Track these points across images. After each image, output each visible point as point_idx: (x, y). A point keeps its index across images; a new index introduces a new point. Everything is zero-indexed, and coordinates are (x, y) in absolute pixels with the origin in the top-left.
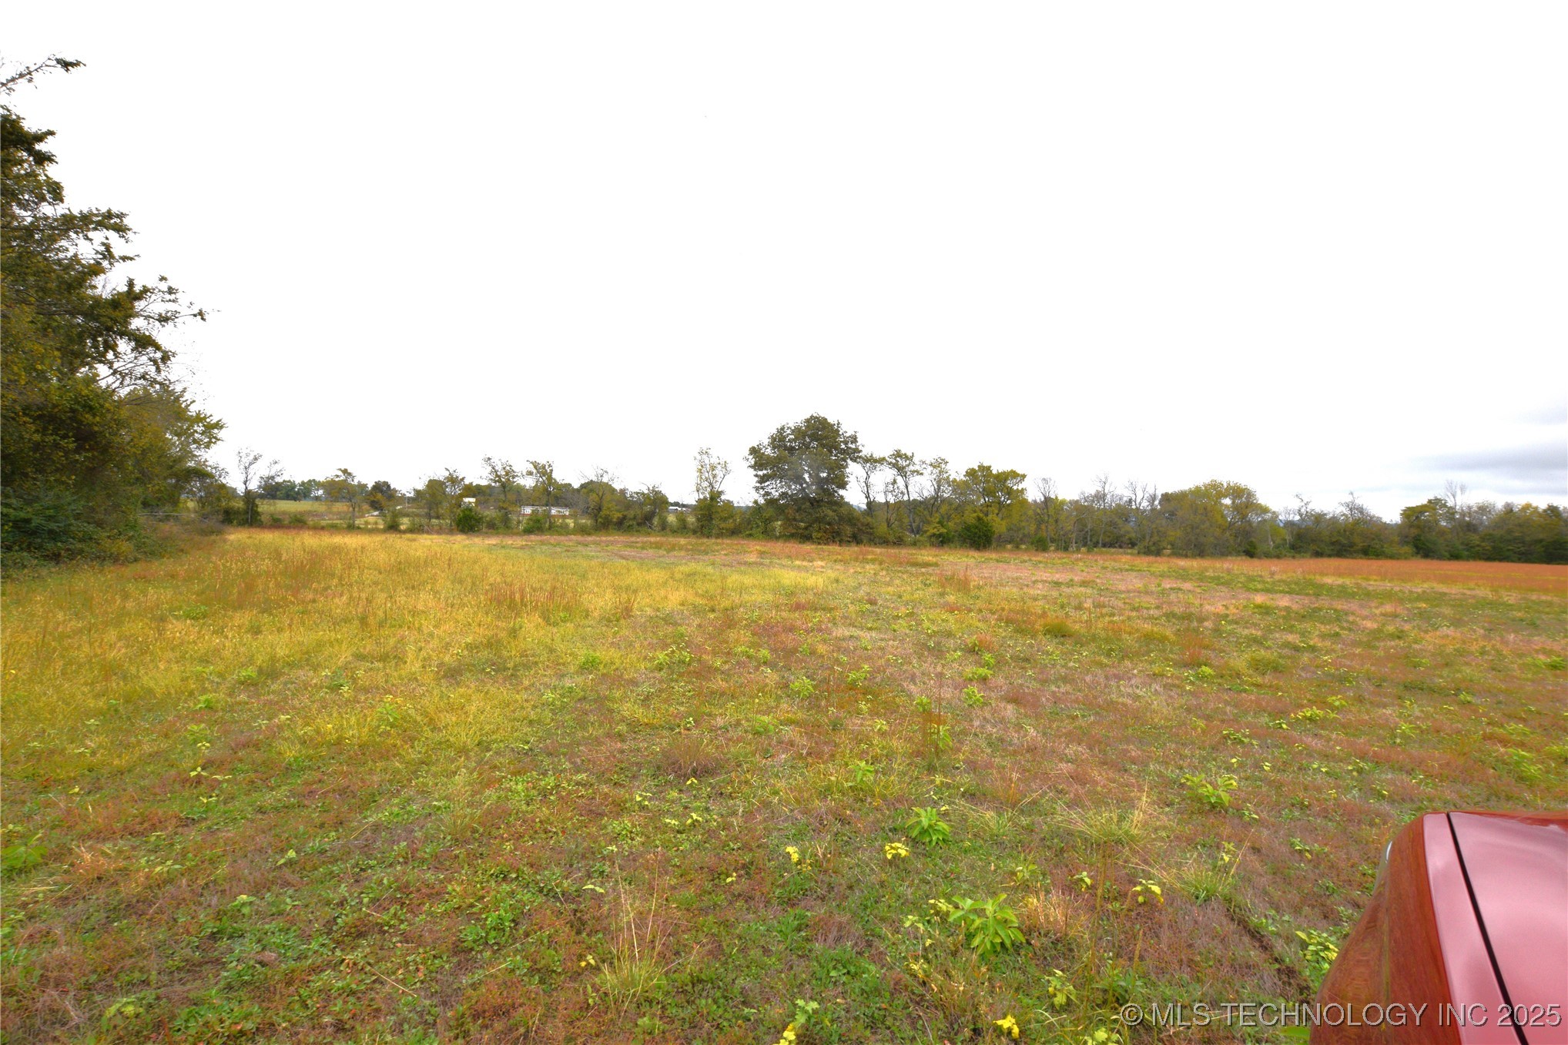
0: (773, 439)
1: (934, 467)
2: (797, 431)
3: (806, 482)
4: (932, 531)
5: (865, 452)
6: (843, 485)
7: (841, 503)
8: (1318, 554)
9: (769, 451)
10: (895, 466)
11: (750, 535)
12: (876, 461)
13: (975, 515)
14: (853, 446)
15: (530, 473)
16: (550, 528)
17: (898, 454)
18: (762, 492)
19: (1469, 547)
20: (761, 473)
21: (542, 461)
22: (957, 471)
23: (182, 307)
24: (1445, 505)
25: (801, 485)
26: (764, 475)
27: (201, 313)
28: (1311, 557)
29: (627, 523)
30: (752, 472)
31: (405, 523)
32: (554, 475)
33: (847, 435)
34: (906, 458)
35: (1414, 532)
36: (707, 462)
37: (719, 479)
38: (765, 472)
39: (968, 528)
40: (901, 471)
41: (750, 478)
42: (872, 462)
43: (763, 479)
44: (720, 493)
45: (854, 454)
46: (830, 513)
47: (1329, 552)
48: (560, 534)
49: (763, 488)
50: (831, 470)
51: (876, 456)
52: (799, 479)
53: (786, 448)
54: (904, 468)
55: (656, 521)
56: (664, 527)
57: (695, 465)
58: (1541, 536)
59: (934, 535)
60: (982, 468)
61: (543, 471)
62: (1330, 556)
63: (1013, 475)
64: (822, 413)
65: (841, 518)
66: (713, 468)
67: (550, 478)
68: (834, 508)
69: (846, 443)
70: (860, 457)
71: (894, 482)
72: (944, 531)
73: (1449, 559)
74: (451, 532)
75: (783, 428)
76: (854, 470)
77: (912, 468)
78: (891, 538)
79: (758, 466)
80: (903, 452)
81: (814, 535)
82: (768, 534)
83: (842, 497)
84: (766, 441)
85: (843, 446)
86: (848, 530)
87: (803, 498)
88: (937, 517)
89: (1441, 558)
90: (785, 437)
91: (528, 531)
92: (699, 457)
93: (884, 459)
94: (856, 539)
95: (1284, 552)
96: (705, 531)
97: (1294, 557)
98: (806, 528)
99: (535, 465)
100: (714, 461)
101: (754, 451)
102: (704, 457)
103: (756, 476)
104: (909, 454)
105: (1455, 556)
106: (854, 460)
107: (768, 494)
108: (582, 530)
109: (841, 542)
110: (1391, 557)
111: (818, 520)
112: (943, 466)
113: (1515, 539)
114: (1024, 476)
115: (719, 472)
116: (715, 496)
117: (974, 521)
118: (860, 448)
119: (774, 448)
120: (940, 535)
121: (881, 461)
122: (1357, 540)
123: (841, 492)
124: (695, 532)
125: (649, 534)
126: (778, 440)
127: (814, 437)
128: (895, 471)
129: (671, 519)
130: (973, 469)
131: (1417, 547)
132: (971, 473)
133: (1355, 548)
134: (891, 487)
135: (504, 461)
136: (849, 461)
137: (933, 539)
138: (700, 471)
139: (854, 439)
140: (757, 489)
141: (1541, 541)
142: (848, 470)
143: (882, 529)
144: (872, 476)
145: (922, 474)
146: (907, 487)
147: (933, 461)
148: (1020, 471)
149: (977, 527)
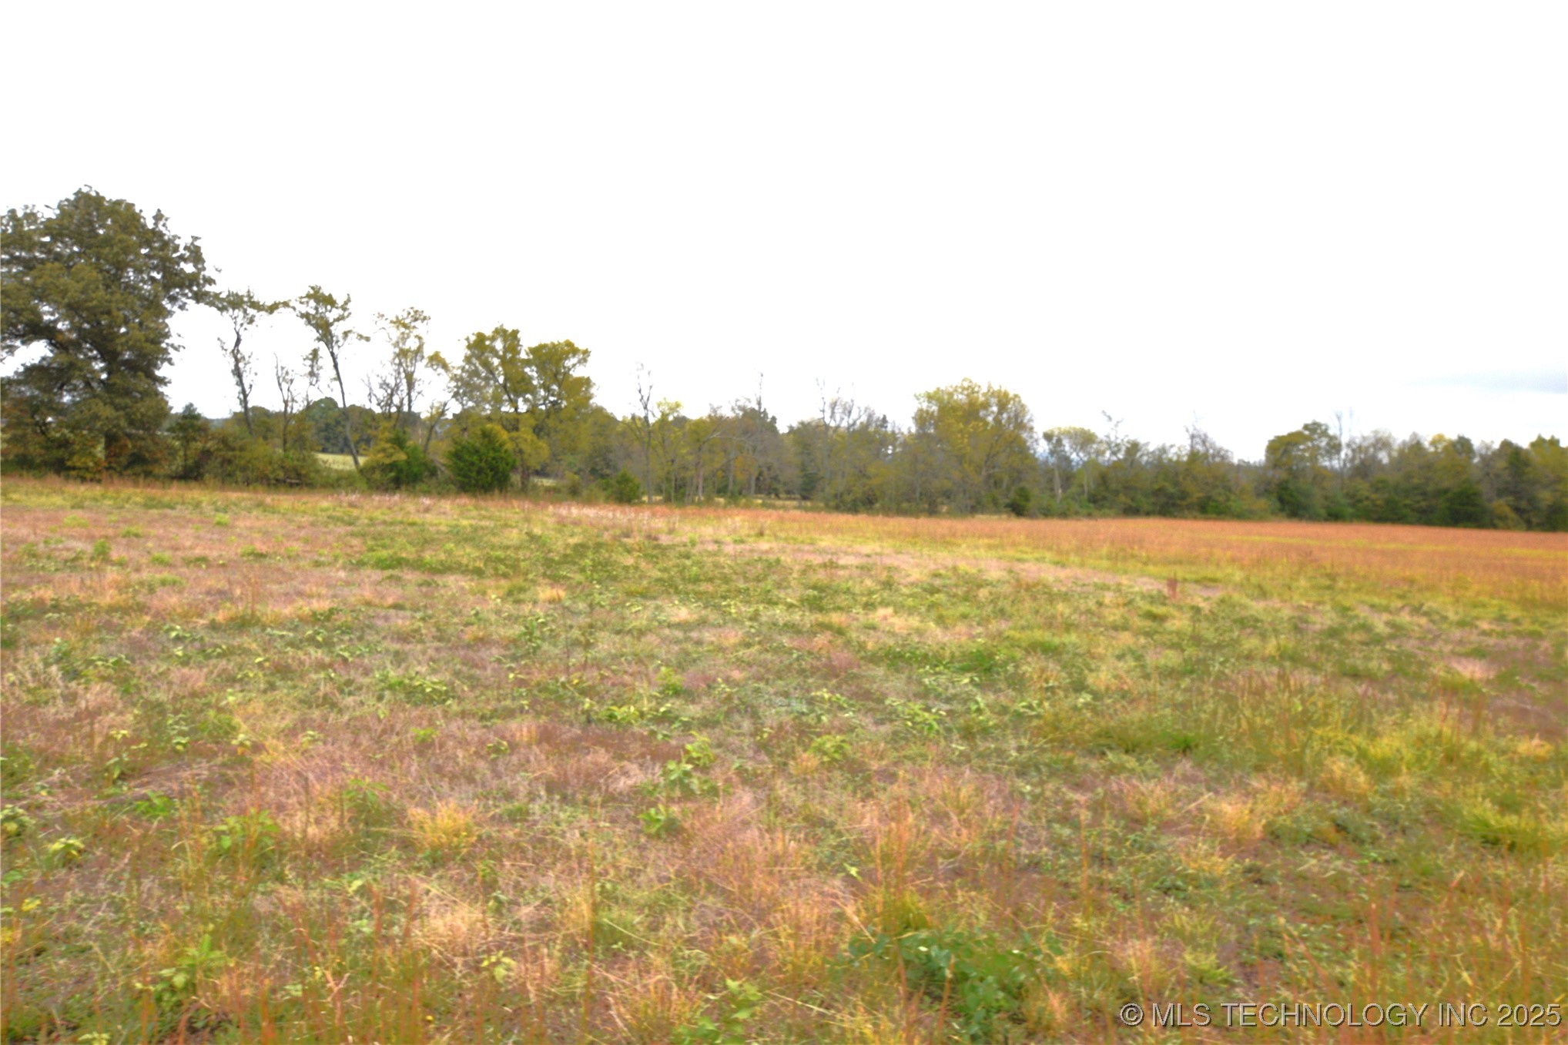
2: (51, 225)
4: (379, 459)
8: (1132, 511)
10: (311, 319)
12: (259, 306)
13: (479, 428)
14: (194, 269)
17: (314, 295)
19: (1355, 500)
24: (1325, 433)
28: (1117, 516)
33: (180, 243)
34: (335, 304)
35: (1281, 475)
39: (461, 454)
40: (326, 335)
42: (250, 308)
45: (197, 288)
47: (1146, 507)
50: (132, 318)
51: (260, 295)
54: (329, 325)
58: (1446, 484)
59: (378, 465)
60: (500, 332)
62: (1148, 514)
63: (570, 349)
69: (171, 260)
70: (214, 296)
71: (314, 357)
72: (401, 457)
73: (1326, 520)
77: (346, 326)
78: (275, 471)
80: (328, 291)
89: (1314, 518)
93: (286, 304)
94: (191, 474)
95: (1076, 506)
97: (1089, 515)
104: (340, 297)
105: (1334, 516)
106: (199, 297)
110: (1241, 516)
112: (416, 325)
113: (1416, 488)
114: (586, 354)
118: (212, 275)
120: (393, 466)
121: (273, 307)
122: (1189, 486)
123: (156, 370)
127: (86, 241)
128: (313, 333)
130: (483, 337)
131: (1281, 500)
132: (480, 343)
133: (1189, 500)
136: (180, 301)
137: (372, 476)
139: (196, 255)
141: (1446, 491)
145: (368, 339)
146: (336, 366)
147: (402, 315)
148: (580, 345)
149: (477, 451)
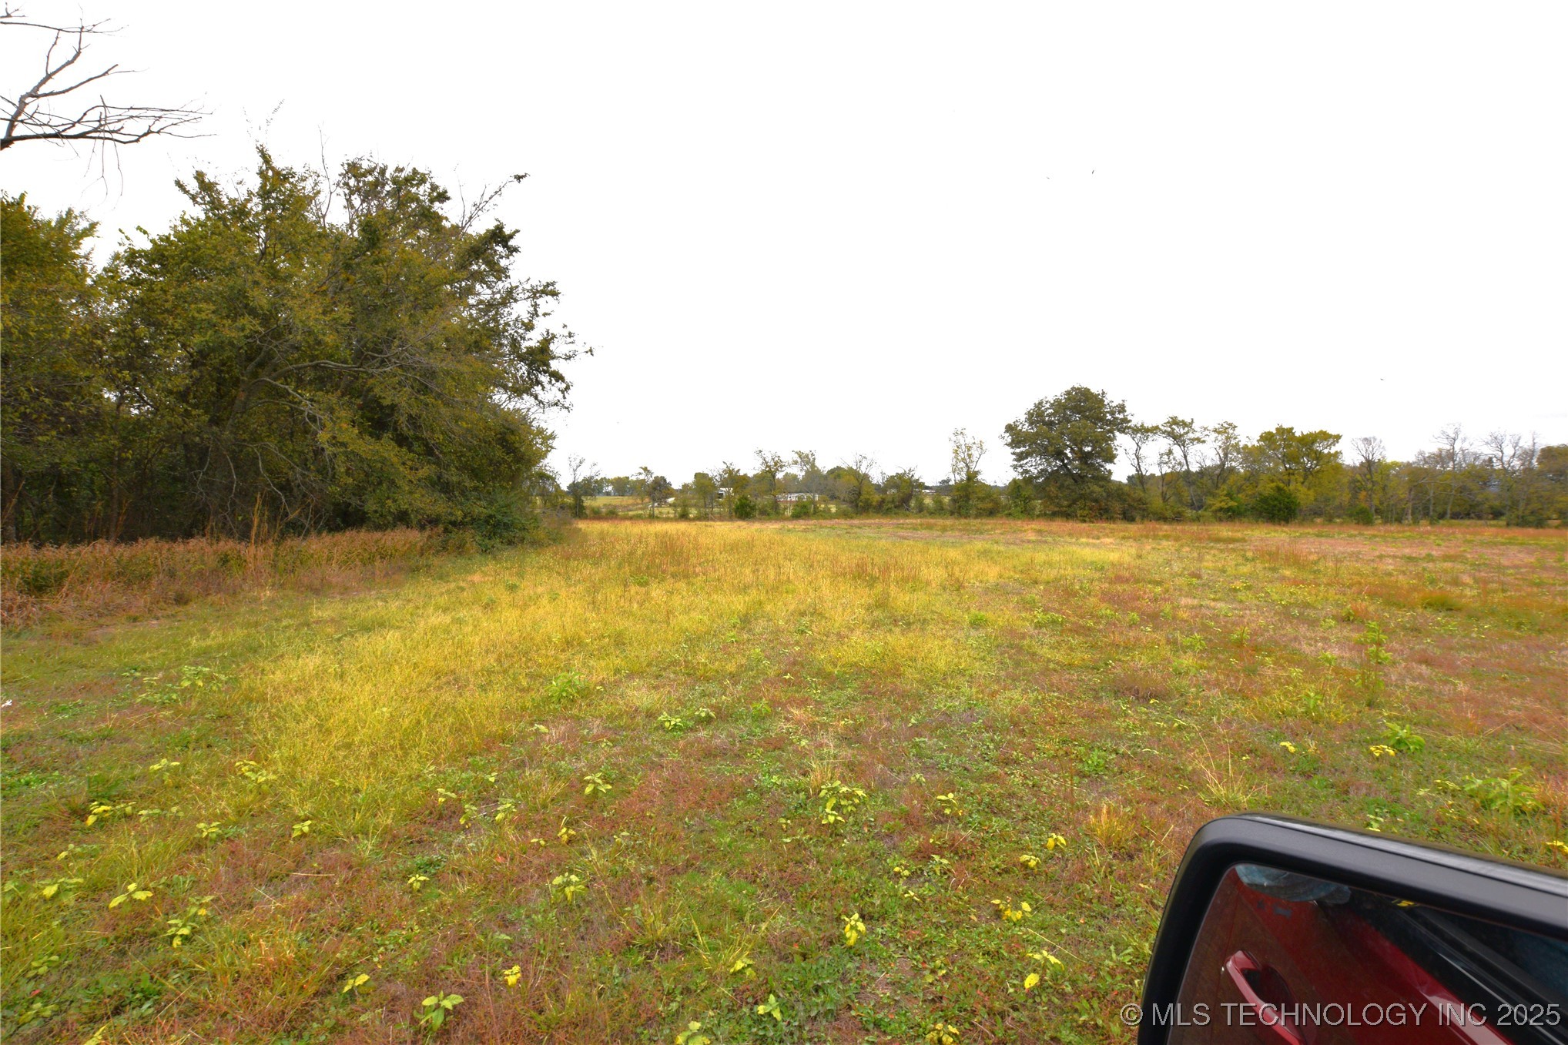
0: (1030, 415)
1: (1219, 433)
2: (1058, 405)
3: (1068, 458)
4: (1219, 505)
5: (1135, 421)
6: (1111, 458)
7: (1106, 478)
9: (1026, 427)
10: (1171, 434)
11: (1010, 514)
12: (1148, 430)
13: (1273, 485)
14: (1121, 416)
15: (796, 463)
16: (815, 513)
17: (1174, 421)
18: (1020, 470)
20: (1018, 450)
21: (806, 451)
22: (1249, 435)
23: (579, 347)
25: (1063, 461)
26: (1022, 453)
27: (591, 350)
29: (885, 507)
30: (1009, 450)
31: (693, 512)
32: (817, 463)
33: (1114, 405)
34: (1184, 424)
36: (962, 442)
37: (975, 459)
38: (1023, 449)
39: (1264, 500)
40: (1178, 439)
41: (1007, 455)
42: (1144, 432)
43: (1021, 457)
44: (977, 473)
45: (1123, 426)
46: (1096, 489)
48: (825, 519)
49: (1021, 466)
50: (1095, 442)
51: (1148, 424)
52: (1059, 454)
53: (1045, 423)
54: (1181, 436)
55: (913, 504)
56: (921, 509)
57: (952, 446)
59: (1221, 509)
60: (1281, 430)
61: (806, 459)
63: (1324, 436)
64: (1085, 384)
65: (1109, 495)
66: (969, 448)
67: (813, 465)
68: (1101, 483)
69: (1112, 413)
70: (1129, 428)
71: (1170, 452)
72: (1232, 504)
74: (731, 519)
75: (1041, 403)
76: (1123, 442)
77: (1191, 435)
78: (1169, 514)
79: (1014, 444)
80: (1180, 418)
81: (1079, 513)
82: (1027, 513)
83: (1110, 472)
84: (1023, 418)
85: (1109, 417)
86: (1117, 506)
87: (1065, 475)
88: (1224, 489)
90: (1043, 412)
91: (796, 516)
92: (954, 438)
93: (1157, 428)
94: (1128, 517)
96: (963, 511)
98: (1069, 506)
99: (800, 454)
100: (969, 441)
101: (1010, 428)
102: (960, 437)
103: (1013, 454)
104: (1188, 420)
106: (1122, 431)
107: (1027, 471)
108: (845, 515)
109: (1111, 519)
111: (1082, 497)
112: (1231, 431)
114: (1338, 437)
115: (975, 453)
116: (972, 476)
117: (1272, 493)
118: (1129, 418)
119: (1031, 424)
120: (1229, 509)
121: (1154, 430)
123: (1108, 466)
124: (952, 513)
125: (907, 516)
126: (1036, 416)
127: (1076, 409)
128: (1170, 441)
129: (928, 501)
130: (1270, 433)
132: (1267, 437)
134: (1165, 458)
135: (773, 452)
136: (1117, 433)
137: (1219, 514)
138: (956, 452)
139: (1122, 408)
140: (1015, 467)
142: (1116, 443)
143: (1157, 503)
144: (1143, 447)
145: (1204, 442)
146: (1185, 457)
147: (1217, 426)
148: (1332, 432)
149: (1276, 499)
